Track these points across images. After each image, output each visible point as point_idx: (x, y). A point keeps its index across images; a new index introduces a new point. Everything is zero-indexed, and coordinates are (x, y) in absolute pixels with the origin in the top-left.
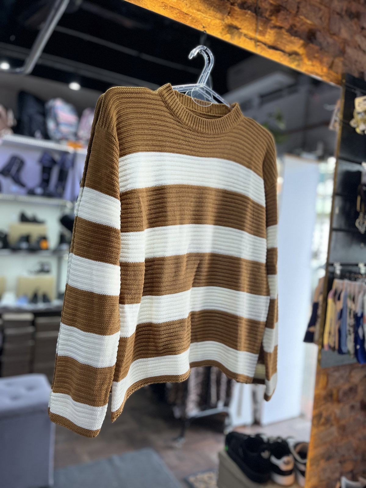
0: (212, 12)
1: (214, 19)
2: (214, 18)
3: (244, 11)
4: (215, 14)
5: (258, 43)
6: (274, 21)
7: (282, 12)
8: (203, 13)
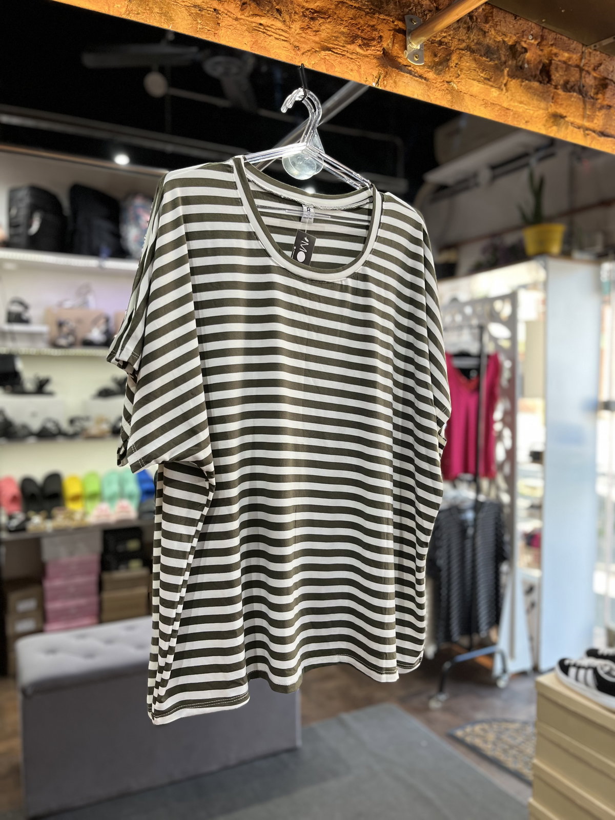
0: (535, 102)
1: (537, 111)
2: (538, 109)
3: (568, 94)
4: (539, 104)
5: (587, 132)
6: (601, 100)
7: (610, 87)
8: (525, 104)
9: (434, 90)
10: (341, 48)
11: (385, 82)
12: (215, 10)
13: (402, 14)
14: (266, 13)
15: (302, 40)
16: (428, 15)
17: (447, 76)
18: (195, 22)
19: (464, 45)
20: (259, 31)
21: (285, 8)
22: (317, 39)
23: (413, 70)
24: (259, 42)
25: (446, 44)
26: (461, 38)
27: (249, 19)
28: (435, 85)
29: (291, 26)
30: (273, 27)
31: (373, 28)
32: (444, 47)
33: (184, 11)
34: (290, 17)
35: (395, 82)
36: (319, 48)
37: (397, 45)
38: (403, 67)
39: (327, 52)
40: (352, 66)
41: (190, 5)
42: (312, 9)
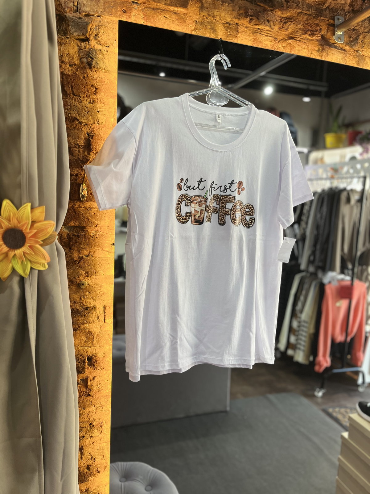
9: (349, 56)
10: (299, 37)
11: (322, 54)
12: (236, 23)
13: (333, 16)
14: (261, 23)
15: (279, 34)
16: (348, 15)
17: (357, 48)
18: (227, 32)
19: (367, 30)
20: (258, 33)
21: (271, 19)
22: (287, 33)
23: (338, 45)
24: (257, 38)
25: (357, 30)
26: (366, 26)
27: (253, 27)
28: (350, 53)
29: (275, 28)
30: (265, 30)
31: (317, 25)
32: (356, 32)
33: (222, 27)
34: (274, 24)
35: (327, 54)
36: (287, 38)
37: (329, 33)
38: (332, 44)
39: (292, 40)
40: (304, 46)
41: (224, 22)
42: (285, 17)
